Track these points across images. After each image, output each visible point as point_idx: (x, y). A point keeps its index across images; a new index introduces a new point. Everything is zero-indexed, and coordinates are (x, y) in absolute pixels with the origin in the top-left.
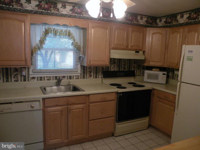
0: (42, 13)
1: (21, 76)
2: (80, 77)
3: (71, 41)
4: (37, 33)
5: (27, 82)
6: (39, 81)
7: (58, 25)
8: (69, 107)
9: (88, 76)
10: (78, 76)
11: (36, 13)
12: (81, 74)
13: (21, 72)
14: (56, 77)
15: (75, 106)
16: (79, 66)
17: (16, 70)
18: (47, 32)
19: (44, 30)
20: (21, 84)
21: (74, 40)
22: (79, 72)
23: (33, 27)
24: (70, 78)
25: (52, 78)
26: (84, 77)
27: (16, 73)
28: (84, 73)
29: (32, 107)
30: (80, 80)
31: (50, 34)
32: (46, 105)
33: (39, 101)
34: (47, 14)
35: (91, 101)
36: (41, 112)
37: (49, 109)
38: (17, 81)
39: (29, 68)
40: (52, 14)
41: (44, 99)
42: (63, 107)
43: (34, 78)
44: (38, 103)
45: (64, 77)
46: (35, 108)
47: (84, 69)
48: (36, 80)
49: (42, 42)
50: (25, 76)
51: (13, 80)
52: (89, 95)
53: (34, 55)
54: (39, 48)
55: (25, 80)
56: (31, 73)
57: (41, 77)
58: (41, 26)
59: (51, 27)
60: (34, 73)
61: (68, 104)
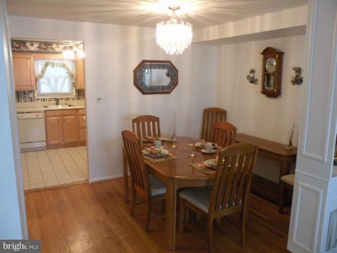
0: (41, 52)
1: (28, 98)
2: (75, 99)
3: (66, 71)
4: (39, 66)
5: (33, 103)
6: (42, 102)
7: (54, 59)
8: (64, 117)
9: (82, 98)
10: (74, 98)
11: (37, 52)
12: (76, 96)
13: (29, 95)
14: (56, 99)
15: (68, 117)
16: (74, 90)
17: (25, 93)
18: (46, 65)
19: (44, 63)
20: (28, 104)
21: (68, 70)
22: (74, 94)
23: (36, 62)
24: (67, 100)
25: (52, 99)
26: (79, 99)
27: (24, 96)
28: (79, 95)
29: (38, 116)
30: (75, 100)
31: (49, 66)
32: (47, 115)
33: (42, 112)
34: (46, 53)
35: (79, 114)
36: (43, 120)
37: (49, 118)
38: (25, 102)
39: (34, 91)
40: (49, 53)
41: (45, 111)
42: (59, 117)
43: (38, 99)
44: (41, 113)
45: (62, 99)
46: (39, 117)
47: (78, 93)
48: (40, 101)
49: (43, 72)
50: (31, 98)
51: (23, 101)
52: (78, 109)
53: (38, 82)
54: (41, 77)
55: (31, 101)
56: (36, 95)
57: (44, 99)
58: (42, 61)
59: (49, 61)
60: (38, 95)
61: (62, 115)
